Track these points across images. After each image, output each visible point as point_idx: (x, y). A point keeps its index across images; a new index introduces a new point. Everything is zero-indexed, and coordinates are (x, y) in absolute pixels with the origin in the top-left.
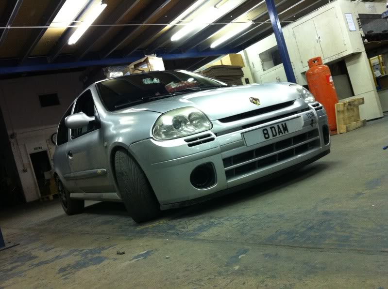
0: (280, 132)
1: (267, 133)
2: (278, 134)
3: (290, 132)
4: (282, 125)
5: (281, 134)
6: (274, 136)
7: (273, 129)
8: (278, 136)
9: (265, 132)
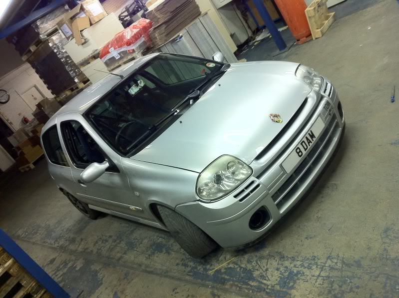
0: (309, 142)
1: (300, 151)
2: (308, 145)
3: (316, 137)
4: (309, 134)
5: (310, 144)
6: (305, 150)
7: (303, 144)
8: (309, 147)
9: (298, 151)
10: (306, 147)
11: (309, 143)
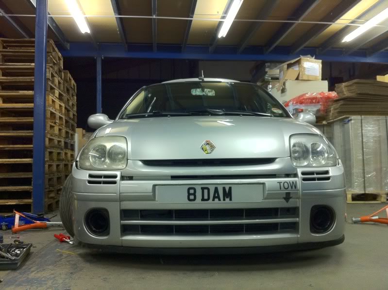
1: (194, 194)
2: (211, 198)
4: (224, 189)
5: (217, 200)
6: (203, 199)
7: (206, 191)
8: (211, 201)
9: (192, 191)
10: (206, 197)
11: (214, 198)
